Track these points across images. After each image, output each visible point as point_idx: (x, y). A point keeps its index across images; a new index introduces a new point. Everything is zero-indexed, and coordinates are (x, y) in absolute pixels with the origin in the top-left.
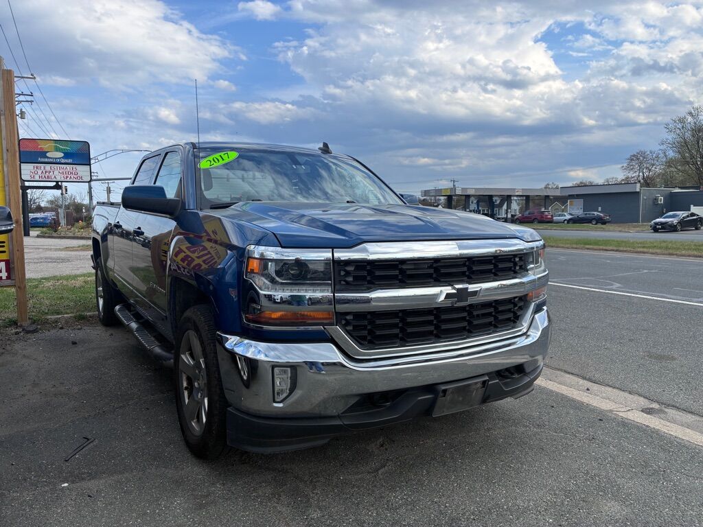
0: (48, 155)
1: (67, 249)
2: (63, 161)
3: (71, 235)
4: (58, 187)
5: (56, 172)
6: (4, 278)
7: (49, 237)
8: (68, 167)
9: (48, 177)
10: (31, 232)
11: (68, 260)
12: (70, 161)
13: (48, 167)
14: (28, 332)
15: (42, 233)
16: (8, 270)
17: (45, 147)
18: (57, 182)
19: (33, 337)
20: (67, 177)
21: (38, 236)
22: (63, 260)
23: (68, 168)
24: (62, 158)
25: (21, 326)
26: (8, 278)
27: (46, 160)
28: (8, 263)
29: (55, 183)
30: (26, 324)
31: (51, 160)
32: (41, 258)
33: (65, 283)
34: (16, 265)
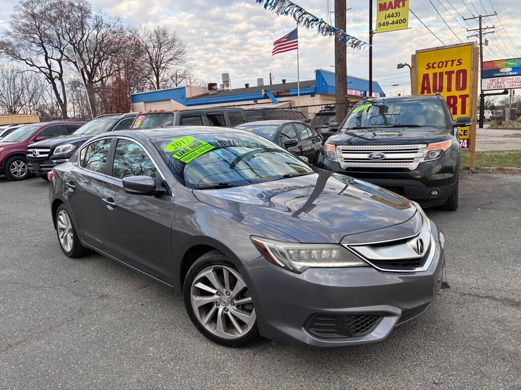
0: (501, 71)
1: (505, 136)
2: (511, 74)
3: (511, 127)
4: (506, 92)
5: (505, 83)
6: (466, 147)
7: (496, 129)
8: (514, 77)
9: (500, 86)
10: (484, 125)
11: (504, 143)
12: (516, 73)
13: (500, 79)
14: (473, 173)
15: (491, 126)
16: (468, 143)
17: (499, 65)
18: (505, 89)
19: (475, 175)
20: (513, 85)
21: (488, 128)
22: (500, 143)
23: (514, 79)
24: (511, 71)
25: (471, 170)
26: (467, 147)
27: (499, 74)
28: (468, 140)
29: (503, 90)
30: (473, 169)
31: (503, 74)
32: (487, 141)
33: (497, 154)
34: (472, 141)
